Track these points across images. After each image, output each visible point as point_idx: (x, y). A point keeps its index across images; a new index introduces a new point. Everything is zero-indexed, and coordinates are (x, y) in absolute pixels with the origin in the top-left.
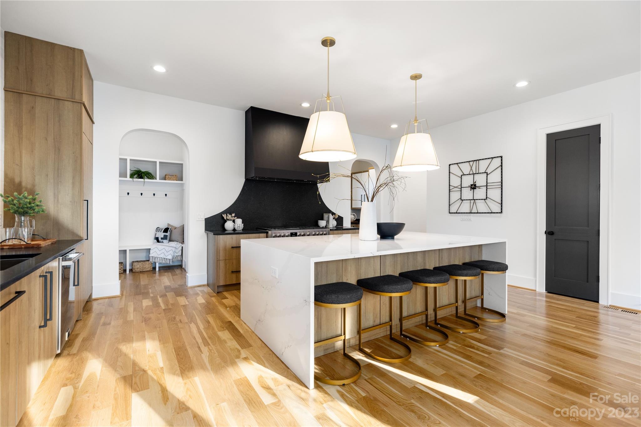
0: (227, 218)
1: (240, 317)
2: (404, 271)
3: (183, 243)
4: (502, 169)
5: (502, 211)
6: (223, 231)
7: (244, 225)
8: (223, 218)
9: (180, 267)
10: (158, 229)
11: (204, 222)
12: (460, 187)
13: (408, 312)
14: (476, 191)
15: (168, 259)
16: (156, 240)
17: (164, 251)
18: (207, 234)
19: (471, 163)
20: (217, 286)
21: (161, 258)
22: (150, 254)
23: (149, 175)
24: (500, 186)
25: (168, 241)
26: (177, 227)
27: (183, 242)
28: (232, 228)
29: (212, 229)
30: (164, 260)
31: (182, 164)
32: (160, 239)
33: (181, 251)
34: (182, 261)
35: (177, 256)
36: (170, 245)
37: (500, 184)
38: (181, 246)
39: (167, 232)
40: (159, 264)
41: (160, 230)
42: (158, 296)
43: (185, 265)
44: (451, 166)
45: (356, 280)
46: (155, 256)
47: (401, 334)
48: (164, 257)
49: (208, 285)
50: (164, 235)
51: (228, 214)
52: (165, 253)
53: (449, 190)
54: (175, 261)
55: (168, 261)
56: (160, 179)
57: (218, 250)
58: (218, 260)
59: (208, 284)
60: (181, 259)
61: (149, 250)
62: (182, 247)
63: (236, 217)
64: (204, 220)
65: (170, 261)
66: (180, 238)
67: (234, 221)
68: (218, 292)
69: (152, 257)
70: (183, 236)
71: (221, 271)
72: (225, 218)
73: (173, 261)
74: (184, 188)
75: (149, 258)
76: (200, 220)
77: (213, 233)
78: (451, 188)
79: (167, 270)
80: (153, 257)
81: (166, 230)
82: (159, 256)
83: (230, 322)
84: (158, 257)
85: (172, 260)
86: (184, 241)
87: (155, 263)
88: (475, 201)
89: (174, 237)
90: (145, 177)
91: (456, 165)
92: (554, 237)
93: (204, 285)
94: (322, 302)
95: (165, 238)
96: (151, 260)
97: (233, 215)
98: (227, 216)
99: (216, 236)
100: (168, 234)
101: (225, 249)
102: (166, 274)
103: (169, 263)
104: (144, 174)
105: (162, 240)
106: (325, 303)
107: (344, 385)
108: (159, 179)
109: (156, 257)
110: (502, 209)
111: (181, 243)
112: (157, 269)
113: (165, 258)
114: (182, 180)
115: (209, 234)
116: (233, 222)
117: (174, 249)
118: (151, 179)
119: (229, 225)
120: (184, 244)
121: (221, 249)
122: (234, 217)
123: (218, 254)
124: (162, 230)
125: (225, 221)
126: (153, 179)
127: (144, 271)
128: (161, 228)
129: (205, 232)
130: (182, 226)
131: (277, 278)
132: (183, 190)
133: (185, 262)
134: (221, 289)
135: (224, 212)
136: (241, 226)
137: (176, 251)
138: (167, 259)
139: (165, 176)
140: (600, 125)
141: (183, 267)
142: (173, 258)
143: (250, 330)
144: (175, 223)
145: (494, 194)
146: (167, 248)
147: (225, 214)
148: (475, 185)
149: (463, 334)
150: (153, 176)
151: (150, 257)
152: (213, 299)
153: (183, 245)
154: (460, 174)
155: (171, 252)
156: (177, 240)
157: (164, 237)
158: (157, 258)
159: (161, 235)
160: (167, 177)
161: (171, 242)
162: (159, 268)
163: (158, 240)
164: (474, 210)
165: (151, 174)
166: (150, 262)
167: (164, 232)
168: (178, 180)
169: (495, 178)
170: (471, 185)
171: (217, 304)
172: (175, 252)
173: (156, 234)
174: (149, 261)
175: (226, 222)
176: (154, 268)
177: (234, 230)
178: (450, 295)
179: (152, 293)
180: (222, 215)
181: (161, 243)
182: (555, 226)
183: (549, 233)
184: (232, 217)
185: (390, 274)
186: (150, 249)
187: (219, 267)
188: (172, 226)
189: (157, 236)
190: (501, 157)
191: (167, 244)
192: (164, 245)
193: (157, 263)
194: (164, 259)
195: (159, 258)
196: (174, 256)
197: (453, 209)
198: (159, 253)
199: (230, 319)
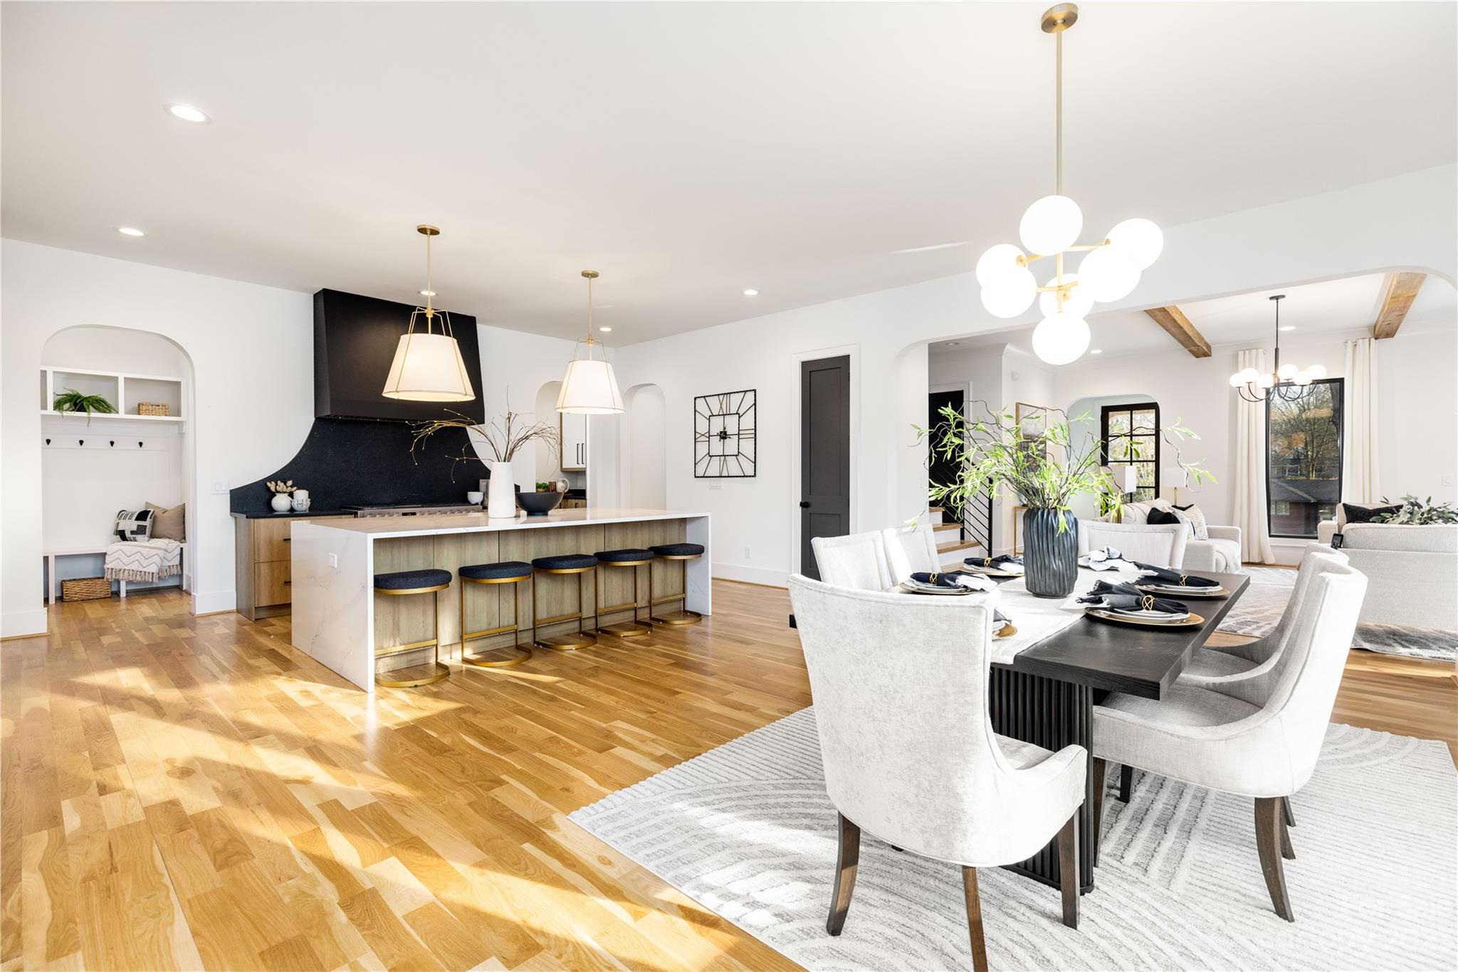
0: (276, 489)
1: (291, 644)
2: (541, 557)
3: (183, 541)
4: (755, 409)
5: (755, 474)
6: (270, 512)
7: (311, 501)
8: (268, 489)
9: (178, 588)
10: (122, 514)
11: (228, 497)
12: (707, 435)
13: (548, 613)
14: (727, 441)
15: (149, 573)
16: (119, 536)
17: (138, 556)
18: (236, 518)
19: (721, 397)
20: (256, 608)
21: (131, 573)
22: (104, 563)
23: (101, 405)
24: (753, 436)
25: (147, 538)
26: (168, 509)
27: (183, 538)
28: (288, 507)
29: (245, 510)
30: (138, 576)
31: (178, 384)
32: (128, 534)
33: (179, 556)
34: (181, 576)
35: (169, 566)
36: (152, 545)
37: (753, 432)
38: (179, 546)
39: (145, 520)
40: (126, 582)
41: (127, 515)
42: (133, 631)
43: (189, 585)
44: (697, 400)
45: (458, 567)
46: (118, 568)
47: (535, 642)
48: (140, 570)
49: (238, 611)
50: (138, 526)
51: (279, 482)
52: (142, 560)
53: (695, 439)
54: (165, 577)
55: (148, 577)
56: (126, 413)
57: (256, 546)
58: (256, 563)
59: (237, 609)
60: (180, 572)
61: (103, 555)
62: (182, 549)
63: (295, 488)
64: (229, 492)
65: (153, 576)
66: (175, 530)
67: (291, 495)
68: (256, 620)
69: (110, 570)
70: (183, 526)
71: (262, 582)
72: (273, 489)
73: (159, 577)
74: (184, 431)
75: (104, 573)
76: (220, 492)
77: (245, 516)
78: (698, 435)
79: (145, 594)
80: (112, 569)
81: (143, 516)
82: (127, 568)
83: (273, 650)
84: (125, 570)
85: (159, 574)
86: (187, 536)
87: (118, 582)
88: (725, 460)
89: (160, 528)
90: (91, 407)
91: (703, 399)
92: (810, 510)
93: (229, 612)
94: (386, 588)
95: (141, 530)
96: (108, 576)
97: (290, 483)
98: (277, 485)
99: (252, 520)
100: (148, 523)
101: (270, 542)
102: (144, 600)
103: (150, 580)
104: (89, 401)
105: (134, 536)
106: (390, 589)
107: (416, 686)
108: (123, 412)
109: (120, 570)
110: (755, 471)
111: (179, 541)
112: (123, 594)
113: (141, 572)
114: (179, 415)
115: (238, 519)
116: (289, 495)
117: (161, 553)
118: (105, 412)
119: (281, 503)
120: (185, 542)
121: (262, 543)
122: (292, 486)
123: (256, 552)
124: (132, 515)
125: (273, 495)
126: (110, 412)
127: (91, 598)
128: (131, 511)
129: (231, 515)
130: (179, 507)
131: (336, 566)
132: (182, 434)
133: (189, 578)
134: (262, 614)
135: (270, 479)
136: (304, 503)
137: (166, 557)
138: (147, 574)
139: (139, 405)
140: (849, 356)
141: (184, 589)
142: (160, 570)
143: (304, 655)
144: (163, 500)
145: (747, 447)
146: (145, 551)
147: (273, 482)
148: (725, 433)
149: (625, 638)
150: (108, 406)
151: (106, 570)
152: (247, 628)
153: (182, 545)
154: (708, 414)
155: (156, 559)
156: (169, 536)
157: (138, 528)
158: (122, 571)
159: (131, 525)
160: (143, 408)
161: (155, 539)
162: (128, 592)
163: (125, 536)
164: (725, 474)
165: (105, 403)
166: (105, 580)
167: (137, 519)
168: (169, 415)
169: (747, 422)
170: (721, 432)
171: (253, 633)
172: (164, 558)
173: (118, 523)
174: (103, 578)
175: (275, 495)
176: (117, 594)
177: (292, 510)
178: (625, 592)
179: (118, 627)
180: (266, 484)
181: (131, 540)
182: (810, 494)
183: (804, 505)
184: (287, 487)
185: (515, 560)
186: (105, 554)
187: (260, 575)
188: (157, 507)
189: (120, 528)
190: (755, 391)
191: (146, 544)
192: (137, 546)
193: (121, 582)
194: (138, 573)
195: (126, 572)
196: (161, 566)
197: (700, 472)
198: (126, 560)
199: (273, 647)
